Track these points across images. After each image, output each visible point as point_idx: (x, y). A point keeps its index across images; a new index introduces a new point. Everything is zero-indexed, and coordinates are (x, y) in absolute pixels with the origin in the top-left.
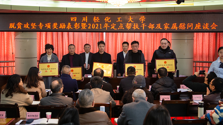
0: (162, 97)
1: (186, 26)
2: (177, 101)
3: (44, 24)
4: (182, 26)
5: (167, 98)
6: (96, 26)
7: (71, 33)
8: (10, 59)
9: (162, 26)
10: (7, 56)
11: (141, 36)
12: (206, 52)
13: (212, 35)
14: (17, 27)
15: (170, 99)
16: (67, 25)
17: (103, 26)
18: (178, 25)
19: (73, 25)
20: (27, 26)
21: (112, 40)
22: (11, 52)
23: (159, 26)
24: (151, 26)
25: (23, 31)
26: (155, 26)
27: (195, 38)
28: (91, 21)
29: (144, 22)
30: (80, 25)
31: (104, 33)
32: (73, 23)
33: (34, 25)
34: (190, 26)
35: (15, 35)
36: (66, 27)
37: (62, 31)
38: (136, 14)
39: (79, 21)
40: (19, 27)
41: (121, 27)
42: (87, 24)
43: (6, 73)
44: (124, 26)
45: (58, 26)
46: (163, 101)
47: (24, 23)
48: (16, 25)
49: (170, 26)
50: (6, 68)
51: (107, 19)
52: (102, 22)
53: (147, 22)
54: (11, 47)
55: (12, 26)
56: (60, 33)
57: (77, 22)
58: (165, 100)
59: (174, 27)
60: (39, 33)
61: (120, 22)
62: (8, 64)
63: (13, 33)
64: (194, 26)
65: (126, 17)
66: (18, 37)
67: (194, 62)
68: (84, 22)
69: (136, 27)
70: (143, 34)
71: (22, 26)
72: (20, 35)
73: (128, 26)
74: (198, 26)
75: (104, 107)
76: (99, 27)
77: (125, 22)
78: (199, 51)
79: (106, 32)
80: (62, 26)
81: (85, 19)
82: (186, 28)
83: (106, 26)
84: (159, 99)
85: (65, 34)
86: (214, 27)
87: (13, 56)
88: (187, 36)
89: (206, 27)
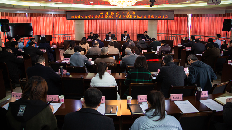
0: (143, 51)
1: (154, 17)
2: (149, 52)
3: (87, 16)
4: (152, 17)
5: (145, 51)
6: (112, 17)
7: (100, 20)
8: (72, 33)
9: (143, 17)
10: (71, 31)
11: (133, 21)
12: (163, 29)
13: (166, 21)
14: (75, 18)
15: (146, 52)
16: (98, 16)
17: (115, 16)
18: (150, 17)
19: (101, 17)
20: (79, 17)
21: (120, 23)
22: (72, 29)
23: (142, 17)
24: (138, 17)
25: (78, 19)
26: (140, 17)
27: (158, 22)
28: (109, 14)
29: (135, 15)
30: (105, 16)
31: (116, 20)
32: (101, 15)
33: (83, 17)
34: (156, 17)
35: (74, 22)
36: (98, 17)
37: (96, 19)
38: (131, 11)
39: (104, 14)
40: (76, 18)
41: (124, 17)
42: (108, 16)
43: (70, 40)
44: (125, 17)
45: (94, 17)
46: (143, 52)
47: (78, 16)
48: (74, 17)
49: (147, 17)
50: (70, 37)
51: (117, 13)
52: (115, 15)
53: (136, 15)
54: (72, 27)
55: (73, 17)
56: (95, 20)
57: (103, 15)
58: (144, 52)
59: (149, 17)
60: (85, 20)
61: (124, 15)
62: (71, 35)
63: (73, 20)
64: (158, 17)
65: (126, 12)
66: (75, 22)
67: (158, 34)
68: (106, 15)
69: (131, 17)
70: (134, 20)
71: (77, 17)
72: (76, 21)
73: (127, 17)
74: (160, 17)
75: (114, 56)
76: (114, 17)
77: (126, 15)
78: (160, 29)
79: (117, 19)
80: (96, 17)
81: (107, 13)
82: (154, 18)
83: (117, 17)
84: (141, 51)
85: (98, 20)
86: (167, 17)
87: (73, 31)
88: (154, 21)
89: (163, 17)
